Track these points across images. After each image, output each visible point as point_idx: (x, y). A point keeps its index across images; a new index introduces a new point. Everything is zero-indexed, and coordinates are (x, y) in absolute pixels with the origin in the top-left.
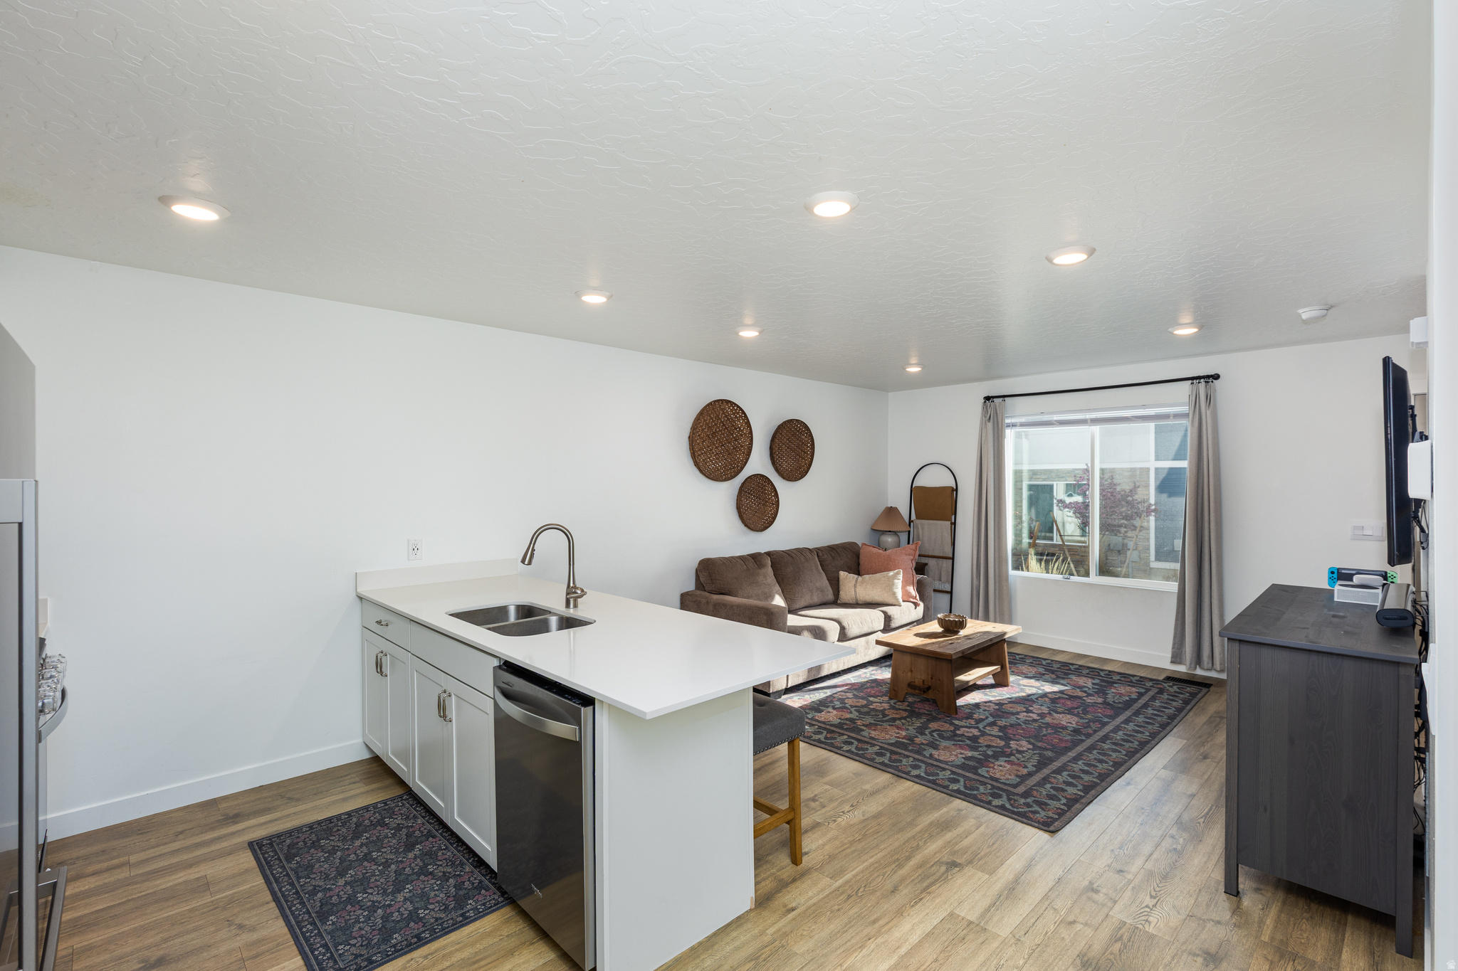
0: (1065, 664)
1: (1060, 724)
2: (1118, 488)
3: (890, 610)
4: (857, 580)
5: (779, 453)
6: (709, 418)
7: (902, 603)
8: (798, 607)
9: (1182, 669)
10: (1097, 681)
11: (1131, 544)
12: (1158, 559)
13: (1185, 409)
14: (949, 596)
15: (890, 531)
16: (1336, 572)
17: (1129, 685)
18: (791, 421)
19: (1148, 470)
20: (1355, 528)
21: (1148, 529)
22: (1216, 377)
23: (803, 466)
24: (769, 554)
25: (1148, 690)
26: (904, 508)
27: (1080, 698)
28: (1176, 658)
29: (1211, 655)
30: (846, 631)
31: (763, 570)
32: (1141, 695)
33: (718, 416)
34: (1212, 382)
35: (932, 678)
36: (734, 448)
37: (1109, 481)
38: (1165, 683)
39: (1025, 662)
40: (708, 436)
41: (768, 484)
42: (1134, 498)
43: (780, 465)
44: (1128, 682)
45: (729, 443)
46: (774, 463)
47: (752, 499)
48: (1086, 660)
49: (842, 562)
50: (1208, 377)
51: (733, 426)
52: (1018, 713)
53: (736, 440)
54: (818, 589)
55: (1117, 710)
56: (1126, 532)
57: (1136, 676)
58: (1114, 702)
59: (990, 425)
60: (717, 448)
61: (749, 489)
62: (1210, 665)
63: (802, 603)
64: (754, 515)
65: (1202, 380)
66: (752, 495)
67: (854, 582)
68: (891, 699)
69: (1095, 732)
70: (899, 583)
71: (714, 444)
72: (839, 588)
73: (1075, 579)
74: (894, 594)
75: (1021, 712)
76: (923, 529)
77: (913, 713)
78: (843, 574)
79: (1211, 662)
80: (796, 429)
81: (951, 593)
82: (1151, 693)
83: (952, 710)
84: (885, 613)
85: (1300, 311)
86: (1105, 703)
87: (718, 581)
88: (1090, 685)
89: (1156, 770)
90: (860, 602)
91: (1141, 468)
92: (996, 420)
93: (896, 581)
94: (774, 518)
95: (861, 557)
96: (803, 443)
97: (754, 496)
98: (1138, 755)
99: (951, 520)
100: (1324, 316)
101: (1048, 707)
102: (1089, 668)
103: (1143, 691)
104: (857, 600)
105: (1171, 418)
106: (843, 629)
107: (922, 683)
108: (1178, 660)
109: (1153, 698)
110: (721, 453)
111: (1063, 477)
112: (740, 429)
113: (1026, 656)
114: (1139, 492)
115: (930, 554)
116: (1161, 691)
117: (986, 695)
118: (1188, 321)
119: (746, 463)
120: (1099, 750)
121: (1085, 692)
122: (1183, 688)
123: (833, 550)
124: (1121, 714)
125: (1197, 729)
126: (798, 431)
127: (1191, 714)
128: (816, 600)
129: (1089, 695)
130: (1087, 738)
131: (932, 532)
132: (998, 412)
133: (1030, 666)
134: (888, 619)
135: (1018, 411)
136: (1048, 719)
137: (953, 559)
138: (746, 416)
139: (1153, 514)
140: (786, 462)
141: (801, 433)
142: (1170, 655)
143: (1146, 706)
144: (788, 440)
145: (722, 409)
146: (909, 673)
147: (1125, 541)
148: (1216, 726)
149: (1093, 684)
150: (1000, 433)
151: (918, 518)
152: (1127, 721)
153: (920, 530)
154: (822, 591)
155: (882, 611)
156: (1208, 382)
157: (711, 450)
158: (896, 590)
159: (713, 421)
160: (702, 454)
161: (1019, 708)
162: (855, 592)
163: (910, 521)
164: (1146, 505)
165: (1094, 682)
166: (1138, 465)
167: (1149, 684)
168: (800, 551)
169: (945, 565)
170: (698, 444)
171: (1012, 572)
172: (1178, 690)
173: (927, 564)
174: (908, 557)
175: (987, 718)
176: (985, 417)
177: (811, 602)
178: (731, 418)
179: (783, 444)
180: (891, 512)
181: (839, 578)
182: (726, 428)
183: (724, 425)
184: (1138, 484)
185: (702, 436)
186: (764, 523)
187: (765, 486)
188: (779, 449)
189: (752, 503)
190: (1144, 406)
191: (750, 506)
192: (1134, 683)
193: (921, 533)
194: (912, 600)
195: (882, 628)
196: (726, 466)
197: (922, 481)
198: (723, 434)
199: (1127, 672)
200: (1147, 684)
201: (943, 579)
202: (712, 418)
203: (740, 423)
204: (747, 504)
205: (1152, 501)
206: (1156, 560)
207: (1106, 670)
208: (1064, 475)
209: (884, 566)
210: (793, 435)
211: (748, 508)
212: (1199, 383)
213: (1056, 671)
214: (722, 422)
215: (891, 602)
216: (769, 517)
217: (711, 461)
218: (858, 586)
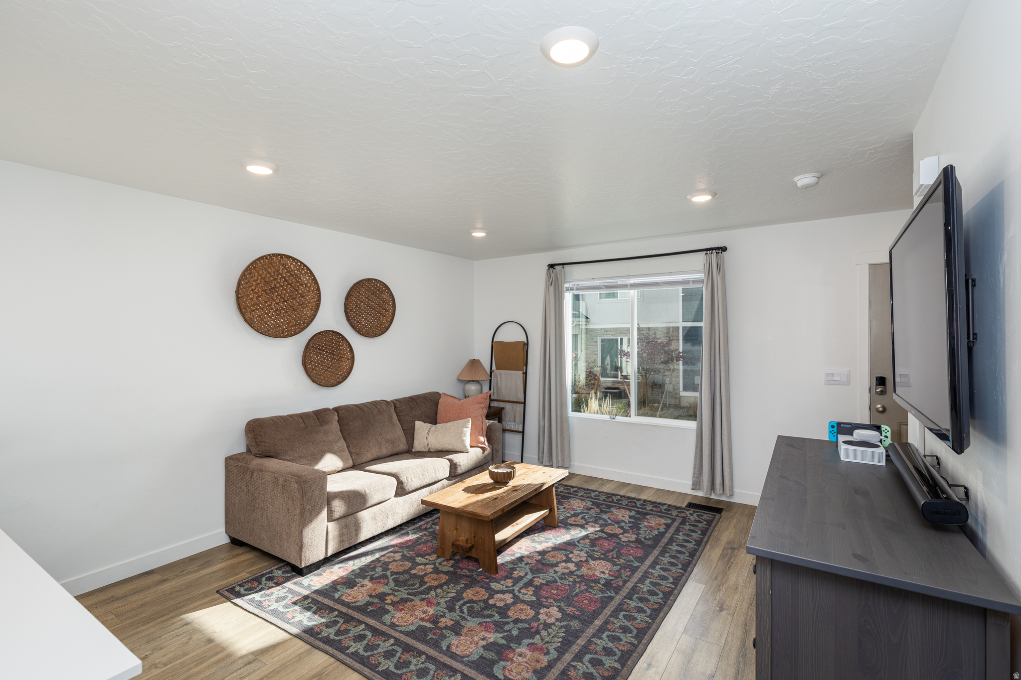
0: (609, 495)
1: (594, 575)
2: (659, 341)
3: (456, 458)
4: (430, 428)
5: (357, 310)
6: (265, 272)
7: (470, 449)
8: (364, 460)
9: (700, 494)
10: (633, 513)
11: (667, 380)
12: (684, 390)
13: (701, 276)
14: (520, 436)
15: (473, 381)
16: (836, 426)
17: (659, 516)
18: (369, 280)
19: (678, 328)
20: (828, 375)
21: (678, 370)
22: (724, 249)
23: (385, 323)
24: (336, 410)
25: (674, 520)
26: (486, 361)
27: (616, 536)
28: (696, 485)
29: (722, 483)
30: (405, 486)
31: (326, 427)
32: (668, 526)
33: (278, 271)
34: (721, 253)
35: (475, 537)
36: (300, 305)
37: (653, 336)
38: (688, 510)
39: (577, 495)
40: (265, 291)
41: (343, 340)
42: (669, 348)
43: (358, 322)
44: (658, 512)
45: (294, 299)
46: (348, 319)
47: (324, 355)
48: (627, 489)
49: (420, 412)
50: (718, 248)
51: (299, 282)
52: (556, 565)
53: (303, 297)
54: (387, 441)
55: (645, 547)
56: (664, 372)
57: (665, 504)
58: (645, 538)
59: (552, 289)
60: (277, 303)
61: (319, 345)
62: (721, 491)
63: (369, 456)
64: (326, 370)
65: (714, 251)
66: (323, 351)
67: (427, 432)
68: (438, 557)
69: (625, 582)
70: (468, 431)
71: (273, 300)
72: (414, 437)
73: (619, 419)
74: (463, 441)
75: (561, 562)
76: (501, 377)
77: (454, 577)
78: (418, 424)
79: (722, 488)
80: (376, 288)
81: (523, 432)
82: (676, 524)
83: (494, 568)
84: (450, 461)
85: (796, 179)
86: (638, 541)
87: (263, 444)
88: (627, 519)
89: (678, 637)
90: (432, 450)
91: (672, 327)
92: (557, 285)
93: (465, 429)
94: (349, 373)
95: (439, 406)
96: (384, 302)
97: (327, 352)
98: (661, 614)
99: (523, 370)
100: (817, 183)
101: (587, 553)
102: (628, 498)
103: (669, 521)
104: (429, 448)
105: (691, 283)
106: (400, 483)
107: (465, 542)
108: (698, 487)
109: (677, 531)
110: (283, 309)
111: (624, 333)
112: (306, 285)
113: (579, 488)
114: (673, 344)
115: (507, 400)
116: (684, 521)
117: (534, 541)
118: (703, 187)
119: (313, 319)
120: (625, 611)
121: (622, 528)
122: (701, 516)
123: (413, 401)
124: (650, 553)
125: (713, 567)
126: (378, 290)
127: (708, 547)
128: (384, 452)
129: (625, 531)
130: (616, 593)
131: (508, 381)
132: (559, 278)
133: (581, 499)
134: (453, 466)
135: (576, 277)
136: (584, 571)
137: (524, 403)
138: (311, 272)
139: (681, 359)
140: (365, 319)
141: (381, 292)
142: (691, 483)
143: (671, 540)
144: (367, 298)
145: (283, 265)
146: (455, 531)
147: (665, 378)
148: (728, 561)
149: (630, 517)
150: (560, 295)
151: (497, 368)
152: (653, 565)
153: (499, 379)
154: (393, 443)
155: (449, 460)
156: (718, 253)
157: (269, 306)
158: (464, 438)
159: (272, 276)
160: (257, 309)
161: (561, 556)
162: (427, 440)
163: (491, 372)
164: (677, 352)
165: (631, 514)
166: (671, 325)
167: (675, 513)
168: (375, 404)
169: (518, 409)
170: (251, 299)
171: (572, 414)
172: (697, 519)
173: (504, 408)
174: (480, 405)
175: (526, 574)
176: (549, 282)
177: (379, 454)
178: (296, 275)
179: (362, 302)
180: (474, 364)
181: (414, 428)
182: (289, 284)
183: (286, 280)
184: (671, 338)
185: (256, 291)
186: (339, 378)
187: (339, 342)
188: (356, 306)
189: (324, 359)
190: (670, 273)
191: (322, 361)
192: (663, 513)
193: (499, 381)
194: (480, 445)
195: (447, 475)
196: (290, 322)
197: (501, 337)
198: (285, 290)
199: (658, 501)
200: (673, 514)
201: (516, 421)
202: (270, 273)
203: (305, 279)
204: (318, 360)
205: (681, 350)
206: (683, 390)
207: (641, 500)
208: (625, 332)
209: (459, 415)
210: (373, 294)
211: (319, 364)
212: (712, 253)
213: (602, 504)
214: (283, 277)
215: (459, 450)
216: (344, 372)
217: (270, 317)
218: (430, 435)
